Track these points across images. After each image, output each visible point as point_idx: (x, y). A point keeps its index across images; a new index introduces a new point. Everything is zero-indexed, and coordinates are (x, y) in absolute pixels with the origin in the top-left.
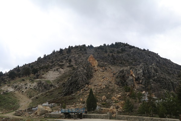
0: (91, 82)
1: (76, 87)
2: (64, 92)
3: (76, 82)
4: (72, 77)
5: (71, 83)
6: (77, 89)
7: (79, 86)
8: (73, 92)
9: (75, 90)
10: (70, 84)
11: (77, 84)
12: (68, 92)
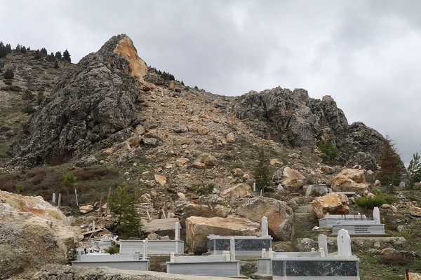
0: (148, 121)
1: (86, 134)
2: (29, 151)
3: (89, 114)
4: (68, 94)
5: (64, 116)
6: (94, 141)
7: (105, 128)
8: (73, 150)
9: (83, 143)
10: (58, 120)
11: (91, 120)
12: (50, 150)
